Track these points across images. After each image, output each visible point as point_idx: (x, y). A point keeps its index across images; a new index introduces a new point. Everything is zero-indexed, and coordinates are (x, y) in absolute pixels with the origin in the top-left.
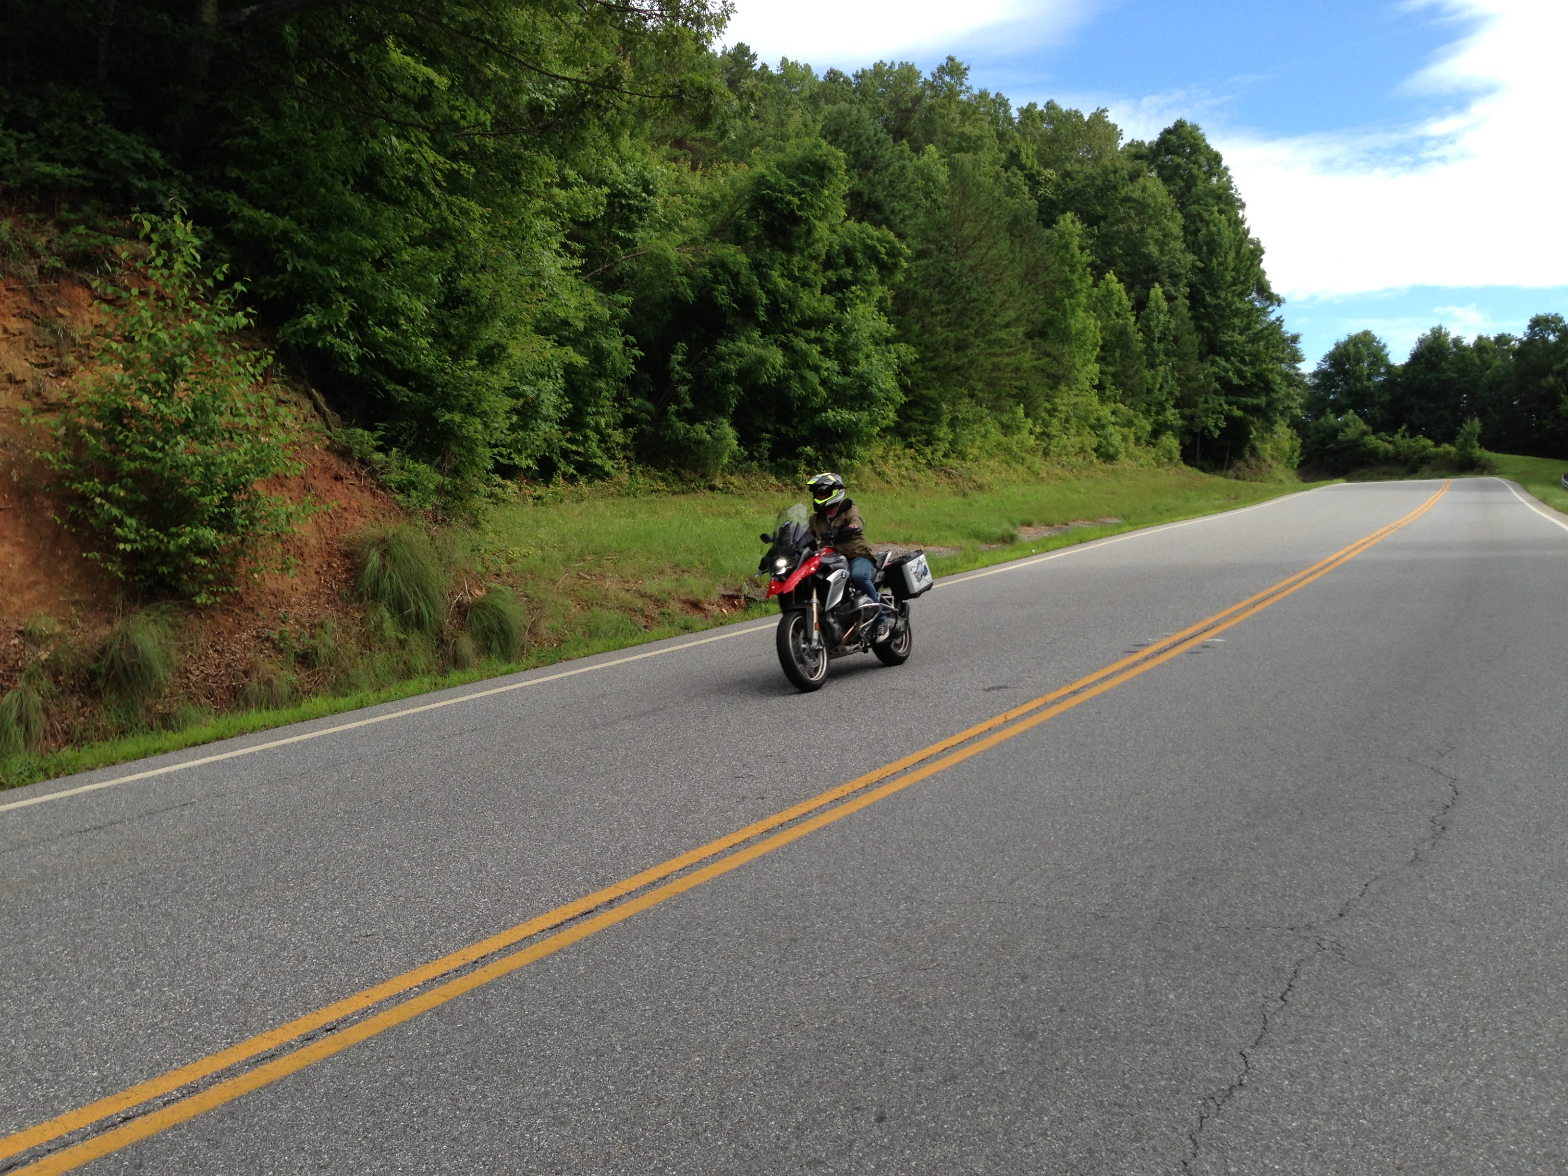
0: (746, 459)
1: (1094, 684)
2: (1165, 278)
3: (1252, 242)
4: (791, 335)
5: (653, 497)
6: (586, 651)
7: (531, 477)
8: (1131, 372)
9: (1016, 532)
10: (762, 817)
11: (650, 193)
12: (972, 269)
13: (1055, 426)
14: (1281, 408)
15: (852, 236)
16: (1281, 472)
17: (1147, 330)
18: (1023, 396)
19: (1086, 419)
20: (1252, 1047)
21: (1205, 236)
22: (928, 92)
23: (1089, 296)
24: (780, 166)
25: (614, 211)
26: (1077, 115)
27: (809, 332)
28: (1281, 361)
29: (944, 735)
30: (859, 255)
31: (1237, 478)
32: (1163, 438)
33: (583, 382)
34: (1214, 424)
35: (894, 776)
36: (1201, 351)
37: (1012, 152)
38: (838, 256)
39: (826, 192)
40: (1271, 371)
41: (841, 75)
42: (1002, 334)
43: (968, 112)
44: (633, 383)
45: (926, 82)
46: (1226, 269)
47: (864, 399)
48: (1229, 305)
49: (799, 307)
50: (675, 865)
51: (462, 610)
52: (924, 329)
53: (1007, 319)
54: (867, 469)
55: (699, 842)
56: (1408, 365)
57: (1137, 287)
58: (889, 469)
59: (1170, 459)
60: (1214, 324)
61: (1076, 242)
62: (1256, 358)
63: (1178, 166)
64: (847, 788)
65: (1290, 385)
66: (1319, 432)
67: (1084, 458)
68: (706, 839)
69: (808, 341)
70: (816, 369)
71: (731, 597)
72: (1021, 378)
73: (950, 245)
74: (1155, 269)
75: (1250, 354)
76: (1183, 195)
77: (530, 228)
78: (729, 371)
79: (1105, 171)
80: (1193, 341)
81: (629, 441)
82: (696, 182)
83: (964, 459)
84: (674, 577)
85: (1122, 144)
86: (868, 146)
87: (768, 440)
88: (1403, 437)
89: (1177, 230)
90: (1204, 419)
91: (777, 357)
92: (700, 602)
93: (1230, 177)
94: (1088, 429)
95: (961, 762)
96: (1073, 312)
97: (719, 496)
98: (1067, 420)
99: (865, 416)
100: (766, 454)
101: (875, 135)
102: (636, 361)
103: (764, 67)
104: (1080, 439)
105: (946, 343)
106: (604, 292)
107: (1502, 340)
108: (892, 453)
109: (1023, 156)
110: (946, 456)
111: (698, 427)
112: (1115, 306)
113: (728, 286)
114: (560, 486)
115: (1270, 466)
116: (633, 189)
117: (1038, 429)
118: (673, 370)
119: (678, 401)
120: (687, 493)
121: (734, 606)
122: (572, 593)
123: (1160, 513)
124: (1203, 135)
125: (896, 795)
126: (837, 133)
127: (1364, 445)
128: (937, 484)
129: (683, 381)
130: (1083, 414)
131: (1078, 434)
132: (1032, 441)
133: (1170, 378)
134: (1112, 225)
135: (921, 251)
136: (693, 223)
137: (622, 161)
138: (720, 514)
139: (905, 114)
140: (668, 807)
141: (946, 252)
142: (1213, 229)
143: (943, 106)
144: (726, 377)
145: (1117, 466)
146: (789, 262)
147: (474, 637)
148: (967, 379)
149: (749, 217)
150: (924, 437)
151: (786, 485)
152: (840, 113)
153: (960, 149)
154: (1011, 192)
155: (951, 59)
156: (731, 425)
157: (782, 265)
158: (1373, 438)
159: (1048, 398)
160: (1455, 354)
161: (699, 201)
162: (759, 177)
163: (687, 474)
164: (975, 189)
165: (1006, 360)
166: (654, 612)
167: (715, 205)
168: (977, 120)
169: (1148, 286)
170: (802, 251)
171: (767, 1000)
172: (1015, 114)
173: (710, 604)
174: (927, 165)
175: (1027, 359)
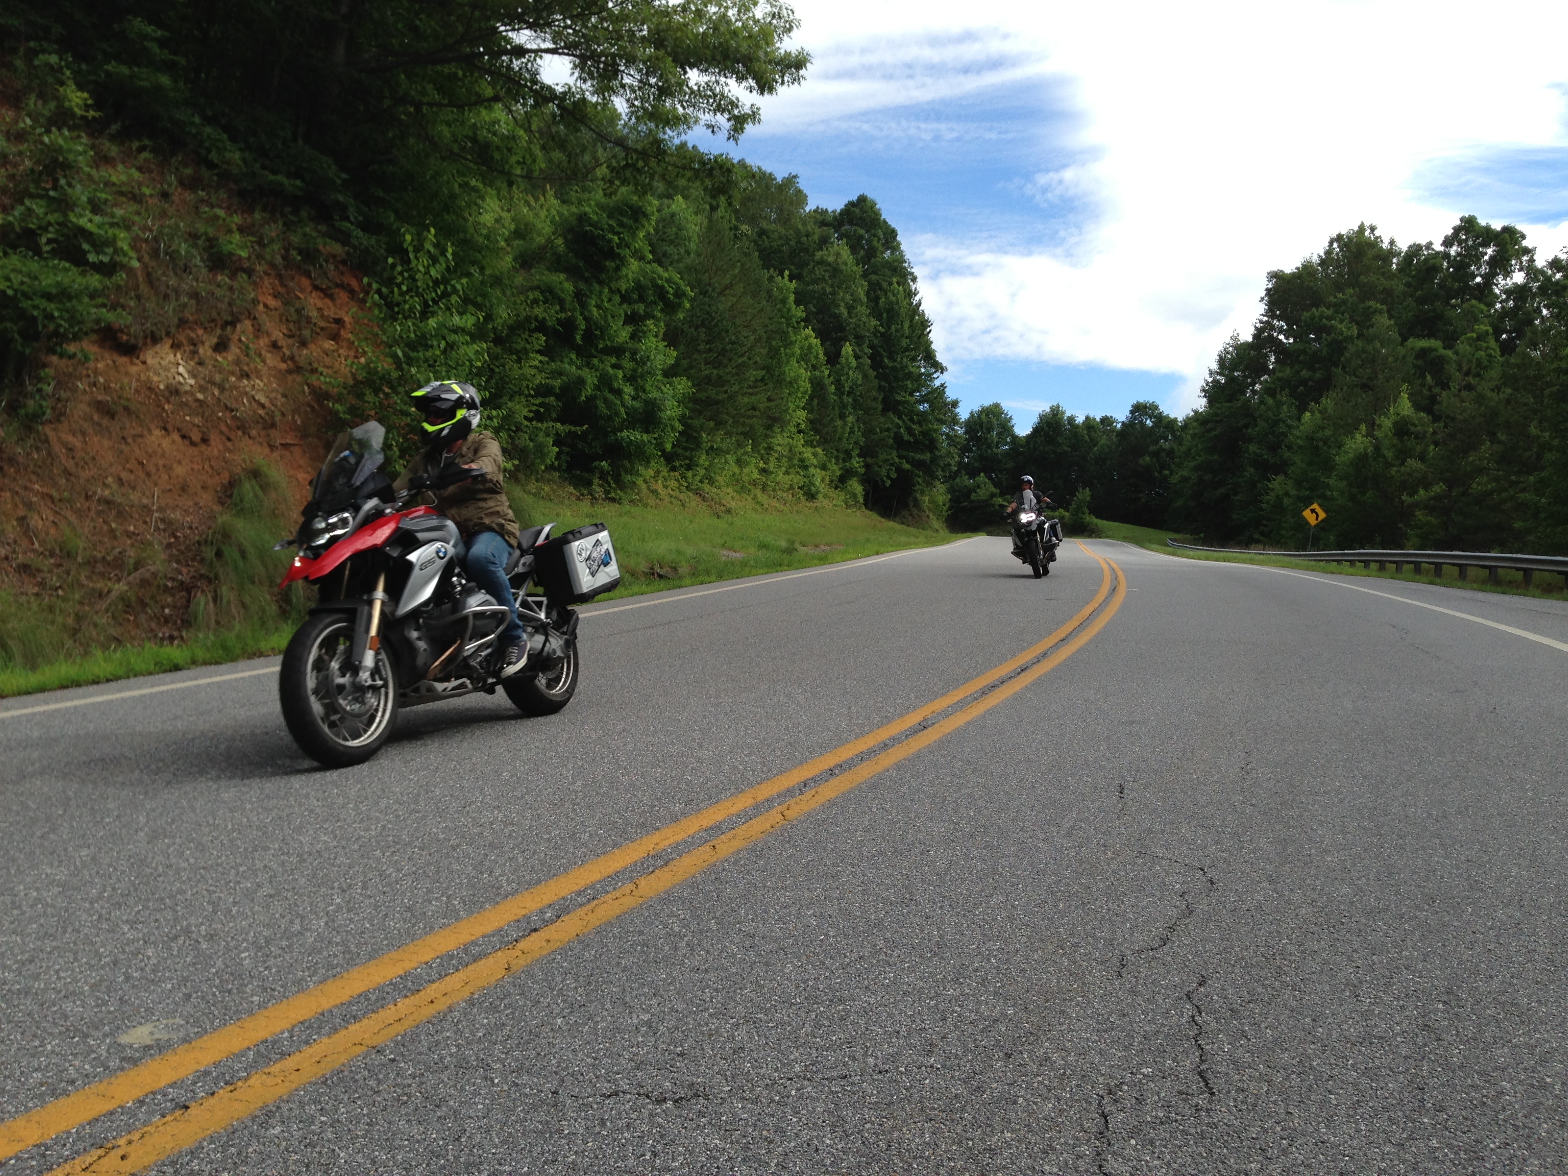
2: (853, 339)
4: (599, 360)
8: (826, 420)
12: (729, 314)
13: (772, 463)
14: (942, 464)
15: (644, 275)
16: (936, 524)
17: (838, 383)
18: (751, 433)
19: (795, 459)
21: (886, 303)
23: (800, 348)
24: (601, 206)
27: (612, 358)
28: (943, 422)
30: (650, 292)
31: (903, 525)
32: (850, 483)
34: (886, 474)
36: (881, 408)
38: (634, 291)
39: (639, 234)
40: (935, 431)
46: (902, 336)
47: (650, 422)
48: (903, 368)
49: (608, 334)
52: (691, 365)
54: (644, 487)
56: (1029, 437)
57: (830, 344)
58: (659, 486)
59: (856, 503)
60: (891, 384)
61: (792, 298)
62: (923, 419)
63: (861, 237)
65: (950, 444)
67: (794, 495)
69: (611, 366)
70: (619, 392)
72: (754, 416)
74: (845, 329)
75: (918, 415)
76: (866, 264)
79: (797, 234)
80: (875, 398)
85: (809, 209)
89: (862, 296)
90: (880, 469)
91: (593, 379)
93: (905, 252)
94: (794, 469)
96: (791, 360)
98: (780, 459)
99: (652, 438)
104: (790, 476)
105: (708, 379)
107: (1106, 421)
108: (660, 474)
110: (701, 480)
112: (814, 359)
115: (928, 516)
117: (761, 465)
124: (881, 209)
127: (993, 505)
128: (697, 505)
130: (790, 454)
131: (789, 472)
132: (755, 475)
133: (856, 429)
134: (808, 284)
142: (892, 298)
145: (817, 504)
146: (601, 293)
149: (569, 250)
150: (686, 462)
151: (583, 495)
157: (597, 295)
159: (767, 438)
160: (1069, 430)
162: (582, 215)
165: (748, 399)
169: (839, 344)
170: (611, 284)
175: (765, 399)
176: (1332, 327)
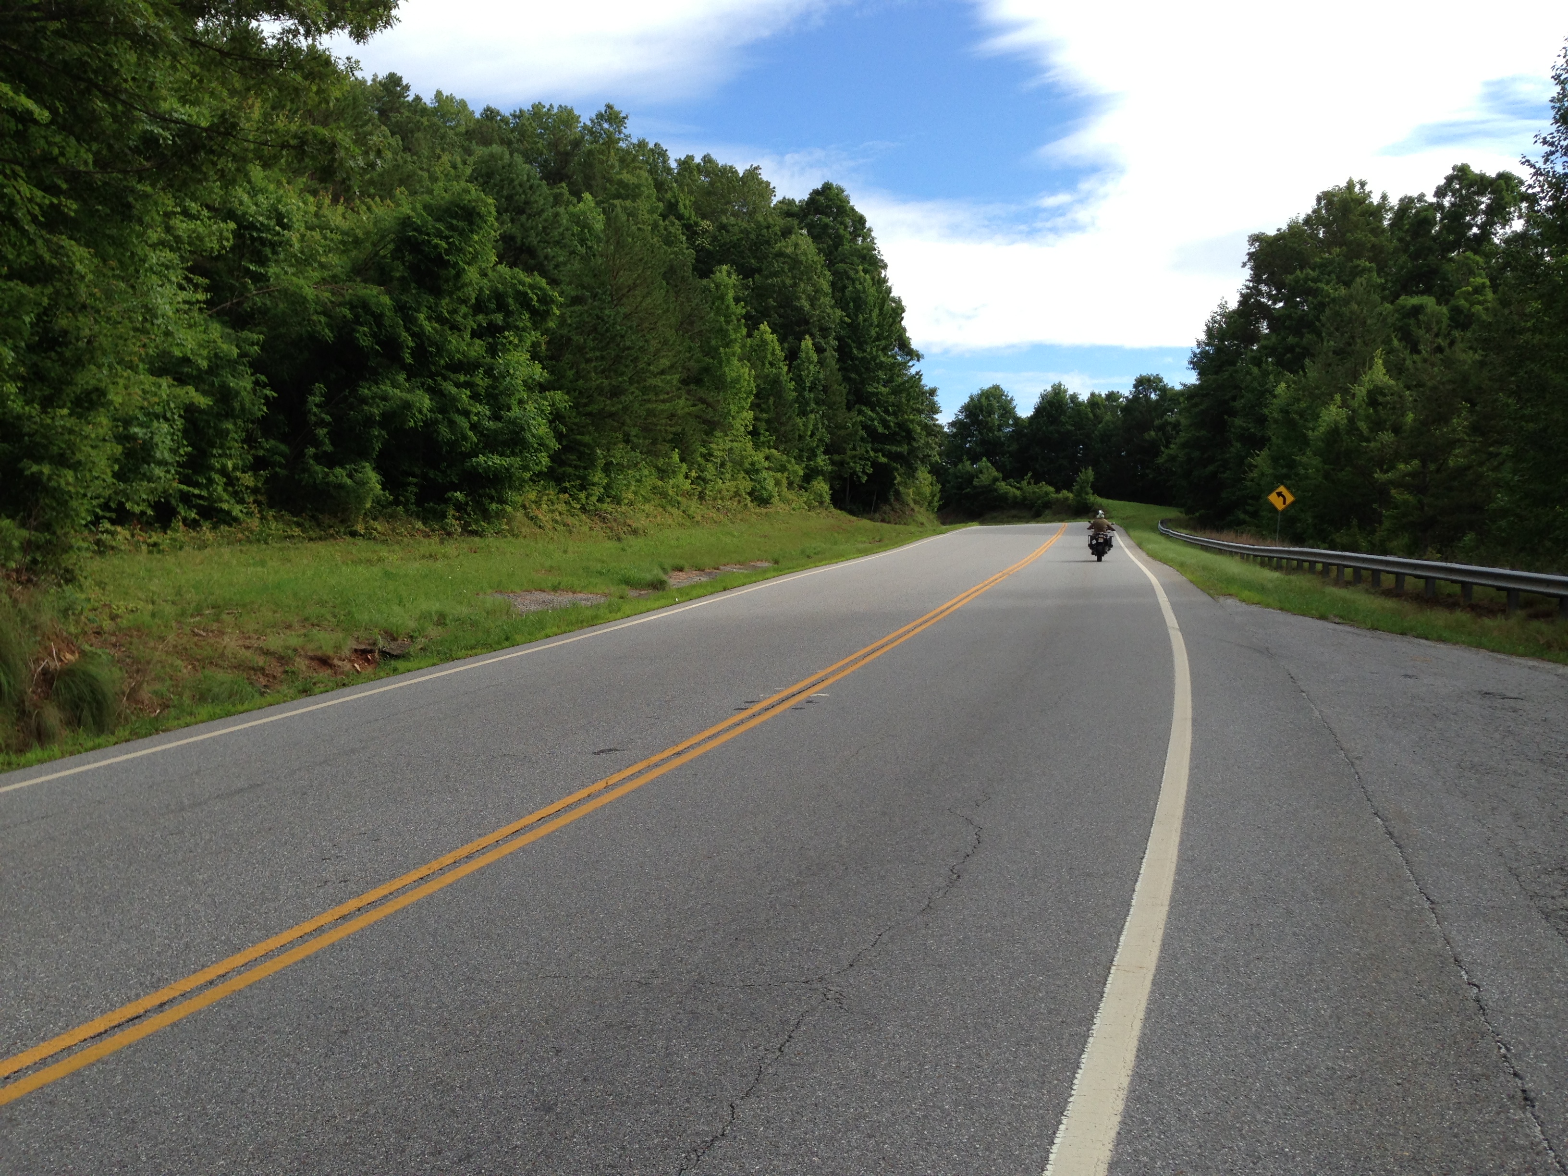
0: (391, 504)
1: (699, 744)
2: (815, 331)
3: (894, 300)
4: (439, 378)
5: (287, 543)
6: (188, 719)
7: (147, 524)
8: (784, 419)
9: (665, 577)
10: (340, 902)
11: (284, 227)
12: (627, 316)
13: (710, 471)
14: (921, 456)
15: (503, 281)
16: (922, 515)
17: (799, 380)
18: (679, 441)
19: (741, 464)
20: (742, 1098)
21: (852, 292)
22: (587, 137)
23: (743, 346)
24: (426, 207)
25: (244, 243)
26: (732, 171)
27: (458, 375)
28: (920, 412)
29: (545, 803)
30: (510, 300)
31: (883, 521)
32: (815, 483)
33: (208, 422)
34: (862, 470)
35: (484, 850)
36: (848, 401)
37: (670, 202)
38: (489, 300)
39: (476, 238)
40: (912, 421)
41: (498, 113)
42: (657, 382)
43: (627, 159)
44: (266, 425)
45: (585, 127)
46: (871, 325)
47: (516, 444)
48: (874, 358)
49: (447, 350)
50: (239, 959)
51: (48, 677)
52: (578, 375)
53: (661, 367)
54: (520, 514)
55: (268, 932)
56: (1031, 419)
57: (790, 338)
58: (543, 514)
59: (821, 503)
60: (860, 375)
61: (731, 294)
62: (898, 410)
63: (826, 226)
64: (435, 865)
65: (929, 434)
66: (957, 477)
67: (739, 502)
68: (277, 930)
69: (458, 385)
70: (466, 414)
71: (364, 652)
72: (677, 424)
73: (604, 293)
74: (807, 322)
75: (893, 405)
76: (831, 253)
77: (144, 261)
78: (372, 415)
79: (759, 226)
80: (840, 391)
81: (260, 485)
82: (336, 216)
83: (619, 503)
84: (302, 631)
85: (775, 201)
86: (521, 191)
87: (416, 485)
88: (1029, 483)
89: (826, 287)
90: (852, 464)
91: (425, 402)
92: (329, 658)
93: (873, 238)
94: (743, 474)
95: (553, 832)
96: (728, 360)
97: (360, 542)
98: (723, 465)
99: (517, 461)
100: (413, 499)
101: (528, 180)
102: (267, 401)
103: (418, 98)
104: (734, 483)
105: (600, 389)
106: (233, 328)
107: (1112, 396)
108: (545, 498)
109: (681, 206)
110: (600, 500)
111: (338, 470)
112: (769, 356)
113: (371, 328)
114: (180, 532)
115: (913, 510)
116: (266, 222)
117: (693, 474)
118: (309, 411)
119: (317, 443)
120: (325, 539)
121: (368, 660)
122: (181, 652)
123: (809, 557)
124: (847, 196)
125: (481, 871)
126: (489, 175)
127: (996, 490)
128: (591, 528)
129: (322, 423)
130: (738, 459)
131: (733, 478)
132: (687, 485)
133: (820, 426)
134: (767, 278)
135: (577, 297)
136: (333, 259)
137: (254, 192)
138: (360, 562)
139: (565, 157)
140: (243, 896)
141: (600, 299)
142: (859, 287)
143: (602, 152)
144: (369, 421)
145: (771, 510)
146: (437, 305)
147: (61, 707)
148: (623, 424)
149: (394, 259)
150: (578, 482)
151: (433, 530)
152: (492, 156)
153: (618, 196)
154: (669, 241)
155: (609, 107)
156: (374, 469)
157: (430, 308)
158: (1003, 484)
159: (704, 444)
160: (1072, 409)
161: (340, 237)
162: (404, 219)
163: (326, 520)
164: (630, 240)
165: (662, 407)
166: (278, 671)
167: (357, 242)
168: (636, 168)
169: (800, 339)
170: (451, 294)
171: (304, 1097)
172: (673, 165)
173: (340, 659)
174: (584, 213)
175: (682, 405)
176: (1317, 289)
